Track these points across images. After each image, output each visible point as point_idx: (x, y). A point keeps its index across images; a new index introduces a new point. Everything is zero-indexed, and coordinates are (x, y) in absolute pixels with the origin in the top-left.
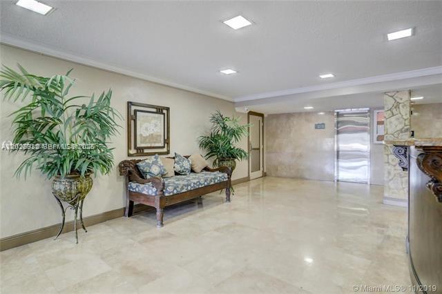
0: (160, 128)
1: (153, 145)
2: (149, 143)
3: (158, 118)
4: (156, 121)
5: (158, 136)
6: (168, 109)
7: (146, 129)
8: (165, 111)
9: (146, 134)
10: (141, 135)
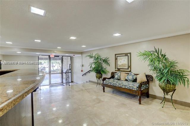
0: (126, 62)
1: (123, 68)
2: (122, 67)
3: (125, 58)
4: (124, 59)
5: (125, 64)
6: (130, 53)
7: (120, 62)
8: (129, 55)
9: (120, 64)
10: (119, 64)
